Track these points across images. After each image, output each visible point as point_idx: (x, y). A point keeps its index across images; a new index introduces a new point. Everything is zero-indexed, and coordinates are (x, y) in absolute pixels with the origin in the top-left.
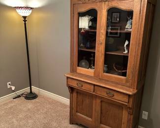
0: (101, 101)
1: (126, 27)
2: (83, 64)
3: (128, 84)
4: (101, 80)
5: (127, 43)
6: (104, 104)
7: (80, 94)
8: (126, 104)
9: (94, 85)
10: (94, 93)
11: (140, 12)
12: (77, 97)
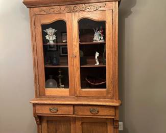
0: (82, 123)
1: (95, 39)
2: (51, 83)
3: (110, 95)
4: (78, 98)
5: (97, 54)
6: (85, 126)
7: (52, 121)
8: (113, 117)
9: (74, 105)
10: (74, 116)
11: (113, 22)
12: (48, 128)
